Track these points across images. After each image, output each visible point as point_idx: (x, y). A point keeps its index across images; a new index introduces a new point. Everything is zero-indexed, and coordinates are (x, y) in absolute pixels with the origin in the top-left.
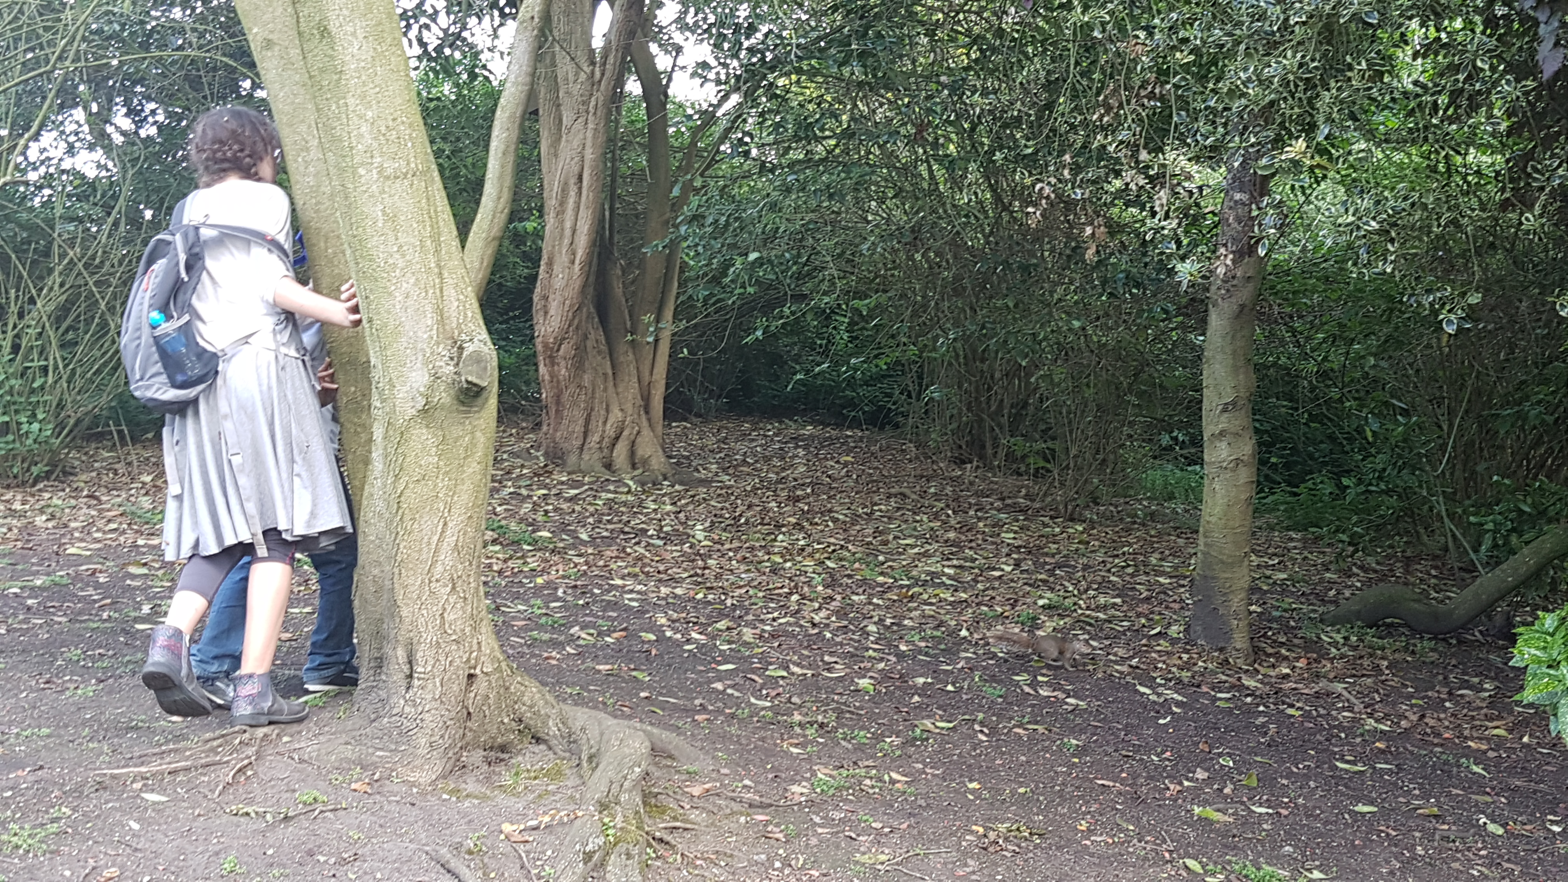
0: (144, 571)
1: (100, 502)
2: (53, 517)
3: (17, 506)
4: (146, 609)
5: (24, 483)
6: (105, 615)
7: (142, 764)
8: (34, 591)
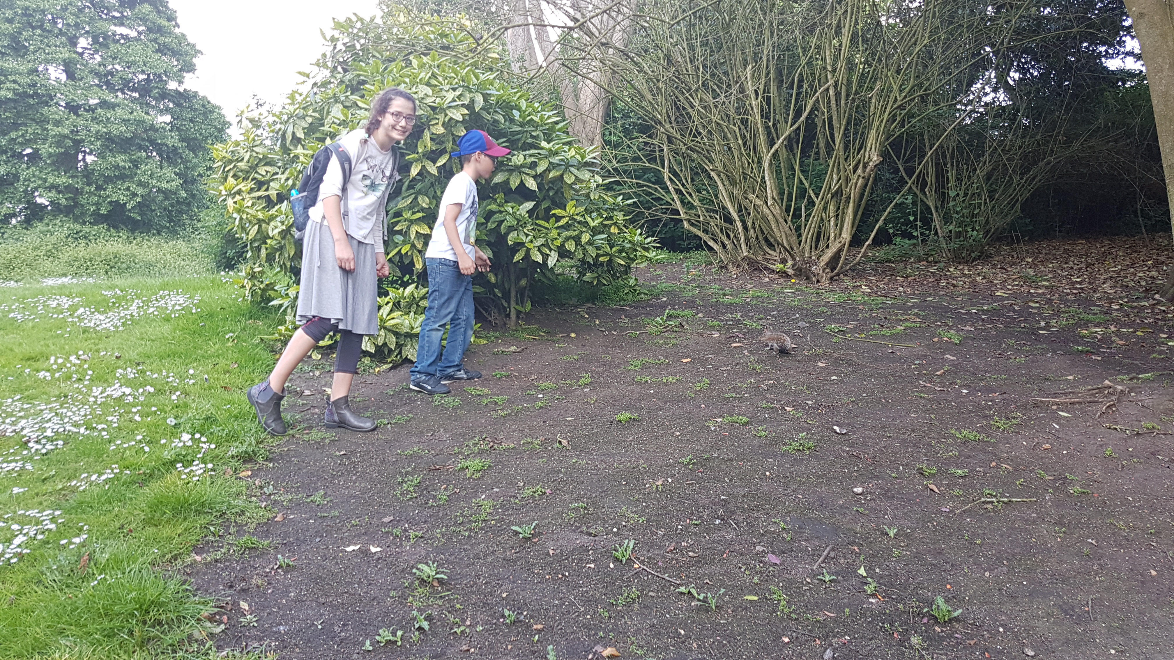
0: (1037, 305)
1: (1007, 271)
2: (984, 278)
3: (966, 272)
4: (1043, 324)
5: (967, 262)
6: (1022, 325)
7: (1056, 397)
8: (984, 312)
